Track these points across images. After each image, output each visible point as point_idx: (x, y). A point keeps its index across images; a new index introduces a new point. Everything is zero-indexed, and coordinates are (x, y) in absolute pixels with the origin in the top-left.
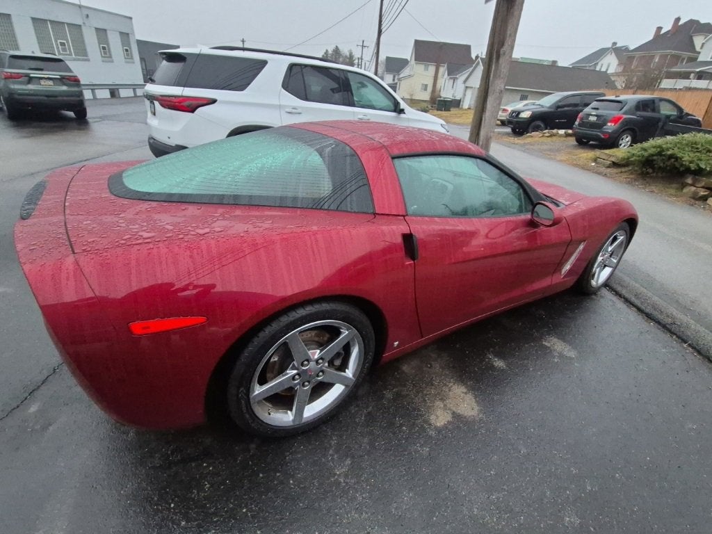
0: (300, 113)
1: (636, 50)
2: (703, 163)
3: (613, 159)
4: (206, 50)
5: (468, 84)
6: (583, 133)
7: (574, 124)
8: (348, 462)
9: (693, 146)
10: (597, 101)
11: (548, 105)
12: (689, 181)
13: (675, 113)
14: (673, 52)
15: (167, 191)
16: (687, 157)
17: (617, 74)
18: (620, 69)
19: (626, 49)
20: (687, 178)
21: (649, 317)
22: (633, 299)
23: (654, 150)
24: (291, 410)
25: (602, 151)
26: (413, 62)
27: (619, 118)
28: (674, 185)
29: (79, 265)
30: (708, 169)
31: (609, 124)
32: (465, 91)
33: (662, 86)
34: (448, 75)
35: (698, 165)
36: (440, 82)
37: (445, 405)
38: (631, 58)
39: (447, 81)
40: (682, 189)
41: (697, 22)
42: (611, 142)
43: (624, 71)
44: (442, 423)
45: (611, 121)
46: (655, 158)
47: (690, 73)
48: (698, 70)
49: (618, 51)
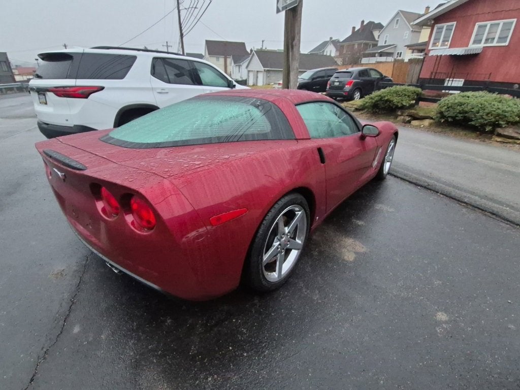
0: (167, 93)
1: (344, 41)
2: (404, 102)
3: (355, 106)
4: (88, 50)
5: (249, 69)
6: (333, 93)
7: (326, 88)
8: (317, 292)
9: (396, 93)
10: (337, 73)
11: (307, 78)
12: (399, 113)
13: (379, 77)
14: (364, 41)
15: (170, 140)
16: (396, 100)
17: (336, 57)
18: (338, 54)
19: (338, 41)
20: (398, 112)
21: (416, 185)
22: (405, 178)
23: (377, 98)
24: (275, 271)
25: (348, 102)
26: (207, 55)
27: (351, 82)
28: (392, 117)
29: (174, 185)
30: (407, 105)
31: (346, 86)
32: (248, 73)
33: (362, 62)
34: (235, 63)
35: (402, 104)
36: (230, 69)
37: (348, 250)
38: (342, 47)
39: (234, 68)
40: (397, 118)
41: (373, 23)
42: (349, 97)
43: (340, 55)
44: (352, 259)
45: (347, 85)
46: (379, 102)
47: (376, 53)
48: (379, 51)
49: (335, 43)
